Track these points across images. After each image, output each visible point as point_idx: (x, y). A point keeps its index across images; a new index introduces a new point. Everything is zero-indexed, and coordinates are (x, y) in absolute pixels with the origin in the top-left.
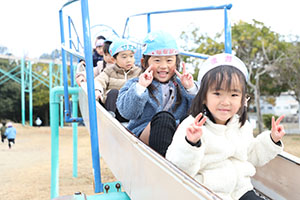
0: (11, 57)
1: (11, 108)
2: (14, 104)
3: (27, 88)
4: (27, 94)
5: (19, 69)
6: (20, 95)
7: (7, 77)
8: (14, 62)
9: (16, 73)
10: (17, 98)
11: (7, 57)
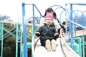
0: (11, 22)
1: (10, 52)
2: (12, 49)
3: (19, 40)
4: (19, 44)
5: (15, 29)
6: (16, 45)
7: (8, 34)
8: (13, 25)
9: (14, 31)
10: (14, 46)
11: (9, 22)
